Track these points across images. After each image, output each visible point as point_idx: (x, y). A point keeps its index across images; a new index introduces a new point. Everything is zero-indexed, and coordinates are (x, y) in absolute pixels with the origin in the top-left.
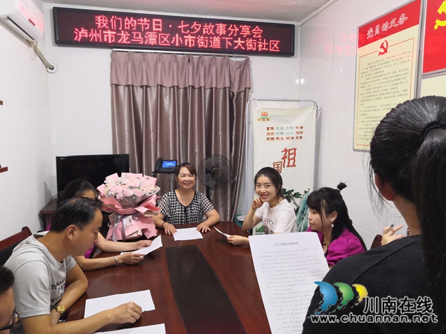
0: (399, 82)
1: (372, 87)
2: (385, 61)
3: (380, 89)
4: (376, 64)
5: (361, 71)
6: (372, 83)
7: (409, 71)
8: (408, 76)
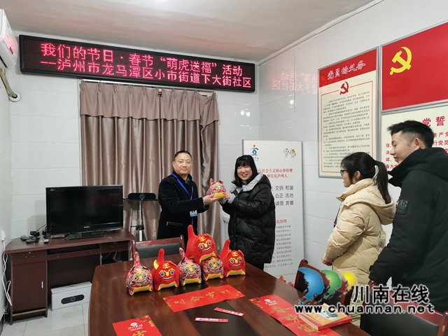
0: (361, 117)
1: (334, 121)
2: (347, 99)
3: (343, 123)
4: (338, 102)
5: (323, 107)
6: (335, 118)
7: (370, 108)
8: (369, 113)
